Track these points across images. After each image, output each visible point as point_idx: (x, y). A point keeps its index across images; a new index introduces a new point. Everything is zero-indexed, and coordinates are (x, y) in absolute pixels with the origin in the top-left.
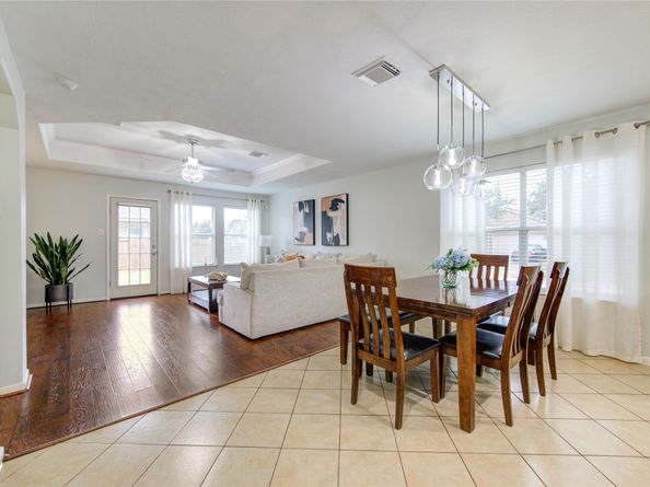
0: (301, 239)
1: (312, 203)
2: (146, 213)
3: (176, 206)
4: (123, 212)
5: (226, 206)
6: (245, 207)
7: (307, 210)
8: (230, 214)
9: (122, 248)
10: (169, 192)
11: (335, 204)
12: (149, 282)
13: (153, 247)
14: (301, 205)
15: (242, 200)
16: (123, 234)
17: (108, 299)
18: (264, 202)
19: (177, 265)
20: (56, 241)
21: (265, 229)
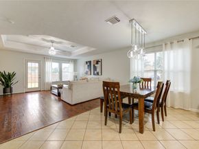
0: (87, 73)
1: (90, 62)
2: (37, 65)
3: (47, 63)
4: (29, 64)
5: (63, 63)
8: (64, 65)
9: (29, 76)
11: (97, 62)
12: (38, 87)
13: (39, 75)
14: (87, 63)
15: (68, 61)
16: (29, 71)
17: (24, 92)
18: (75, 61)
19: (47, 81)
20: (7, 74)
21: (75, 70)
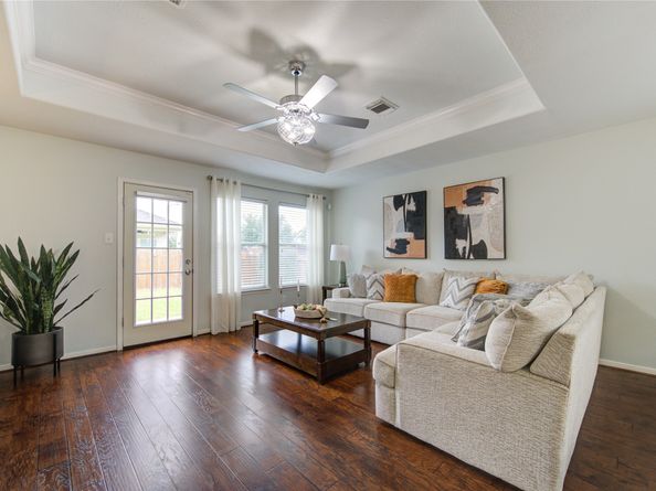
0: (400, 248)
1: (421, 198)
2: (176, 211)
3: (219, 201)
5: (281, 203)
6: (304, 206)
7: (412, 207)
10: (210, 178)
11: (476, 194)
12: (180, 317)
13: (187, 262)
14: (399, 201)
15: (299, 194)
17: (120, 348)
19: (220, 290)
